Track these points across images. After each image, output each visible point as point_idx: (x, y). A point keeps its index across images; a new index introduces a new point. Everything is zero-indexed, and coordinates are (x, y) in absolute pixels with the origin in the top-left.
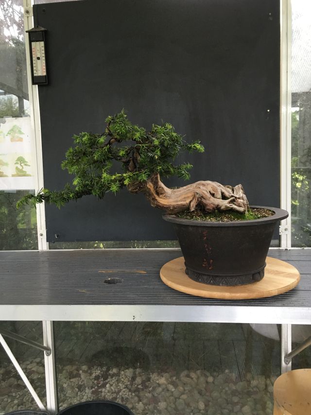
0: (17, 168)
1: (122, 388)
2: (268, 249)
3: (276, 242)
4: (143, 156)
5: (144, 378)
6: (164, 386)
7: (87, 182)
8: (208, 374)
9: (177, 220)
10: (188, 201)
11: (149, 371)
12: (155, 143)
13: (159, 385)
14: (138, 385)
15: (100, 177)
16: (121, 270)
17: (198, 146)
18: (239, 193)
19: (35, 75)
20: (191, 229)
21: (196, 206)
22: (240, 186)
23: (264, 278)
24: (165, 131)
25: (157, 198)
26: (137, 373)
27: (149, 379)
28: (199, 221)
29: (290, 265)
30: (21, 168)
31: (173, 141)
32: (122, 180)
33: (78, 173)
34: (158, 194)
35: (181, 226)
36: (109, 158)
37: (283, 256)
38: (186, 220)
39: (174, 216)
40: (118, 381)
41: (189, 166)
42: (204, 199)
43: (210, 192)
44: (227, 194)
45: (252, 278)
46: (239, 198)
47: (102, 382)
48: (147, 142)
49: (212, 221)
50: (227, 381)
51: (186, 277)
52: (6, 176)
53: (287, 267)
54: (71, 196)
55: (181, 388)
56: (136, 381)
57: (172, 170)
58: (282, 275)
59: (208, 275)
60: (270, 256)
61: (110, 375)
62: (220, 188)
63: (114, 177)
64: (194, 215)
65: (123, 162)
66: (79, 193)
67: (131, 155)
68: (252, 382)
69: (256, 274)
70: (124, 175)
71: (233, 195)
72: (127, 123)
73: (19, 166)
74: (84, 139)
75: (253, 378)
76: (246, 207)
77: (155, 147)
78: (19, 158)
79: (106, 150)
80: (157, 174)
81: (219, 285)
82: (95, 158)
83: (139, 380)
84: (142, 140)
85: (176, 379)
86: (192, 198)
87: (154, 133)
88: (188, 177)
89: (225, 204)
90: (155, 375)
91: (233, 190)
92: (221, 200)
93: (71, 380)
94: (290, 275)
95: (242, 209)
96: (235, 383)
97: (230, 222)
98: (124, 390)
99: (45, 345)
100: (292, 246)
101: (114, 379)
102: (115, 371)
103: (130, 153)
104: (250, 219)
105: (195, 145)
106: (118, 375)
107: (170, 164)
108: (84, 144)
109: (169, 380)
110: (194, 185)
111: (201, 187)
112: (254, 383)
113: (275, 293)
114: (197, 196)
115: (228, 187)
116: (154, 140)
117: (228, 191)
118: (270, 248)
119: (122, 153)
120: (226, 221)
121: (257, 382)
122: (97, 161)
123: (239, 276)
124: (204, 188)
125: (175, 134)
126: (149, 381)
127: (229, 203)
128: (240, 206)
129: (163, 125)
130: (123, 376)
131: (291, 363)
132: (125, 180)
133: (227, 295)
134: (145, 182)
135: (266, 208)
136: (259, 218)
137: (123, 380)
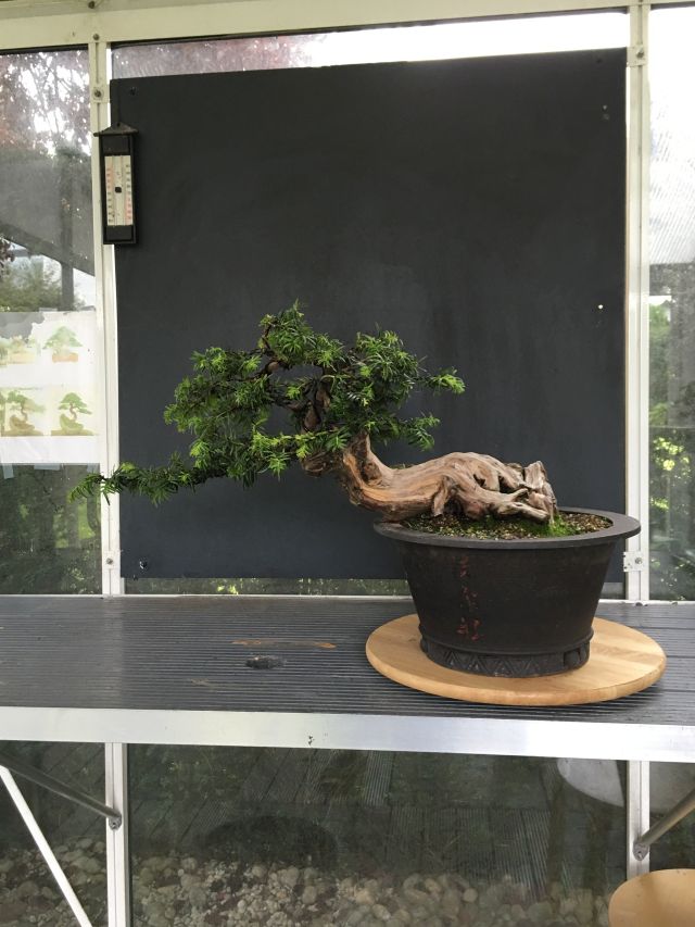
0: (63, 417)
1: (271, 912)
2: (597, 602)
3: (617, 587)
4: (338, 400)
5: (322, 890)
6: (365, 909)
7: (218, 451)
8: (465, 884)
9: (404, 533)
10: (428, 496)
11: (333, 874)
12: (363, 373)
13: (355, 906)
14: (307, 906)
15: (248, 441)
16: (281, 640)
17: (452, 381)
18: (537, 479)
19: (109, 224)
20: (434, 553)
21: (446, 505)
22: (539, 464)
23: (589, 663)
24: (383, 347)
25: (364, 486)
26: (307, 877)
27: (332, 892)
28: (451, 536)
29: (645, 636)
30: (71, 417)
31: (400, 368)
32: (292, 448)
33: (200, 431)
34: (365, 478)
35: (411, 546)
36: (265, 401)
37: (631, 617)
38: (424, 534)
39: (398, 525)
40: (264, 895)
41: (432, 420)
42: (463, 490)
43: (475, 476)
44: (511, 481)
45: (562, 661)
46: (536, 491)
47: (227, 897)
48: (345, 370)
49: (478, 537)
50: (508, 899)
51: (423, 657)
53: (638, 640)
54: (184, 478)
55: (405, 914)
56: (304, 896)
57: (395, 427)
58: (628, 656)
59: (469, 653)
60: (600, 617)
61: (245, 879)
62: (495, 468)
63: (275, 442)
64: (441, 525)
65: (294, 410)
66: (202, 472)
67: (310, 396)
68: (562, 904)
69: (573, 654)
70: (298, 437)
71: (523, 483)
72: (305, 328)
73: (67, 413)
74: (215, 361)
75: (566, 895)
76: (552, 510)
77: (363, 382)
78: (68, 396)
79: (261, 385)
80: (365, 437)
81: (491, 675)
82: (237, 400)
83: (309, 894)
84: (335, 366)
85: (393, 894)
86: (437, 487)
87: (361, 352)
88: (428, 444)
89: (506, 501)
90: (347, 882)
91: (524, 474)
92: (499, 494)
93: (160, 890)
94: (645, 658)
95: (541, 514)
96: (525, 905)
97: (517, 540)
98: (277, 914)
99: (108, 804)
100: (652, 597)
101: (256, 890)
102: (257, 871)
103: (308, 392)
104: (559, 534)
105: (446, 378)
106: (265, 880)
107: (391, 416)
108: (215, 371)
109: (379, 894)
110: (443, 460)
111: (457, 465)
112: (568, 905)
113: (612, 694)
114: (449, 484)
115: (514, 467)
116: (360, 367)
117: (512, 476)
118: (601, 601)
119: (292, 392)
120: (508, 538)
121: (574, 903)
122: (241, 407)
123: (535, 656)
124: (463, 468)
125: (403, 355)
126: (334, 896)
127: (516, 500)
128: (537, 508)
129: (379, 336)
130: (275, 884)
131: (648, 855)
132: (298, 448)
133: (509, 696)
134: (339, 452)
135: (594, 512)
136: (577, 533)
137: (274, 892)
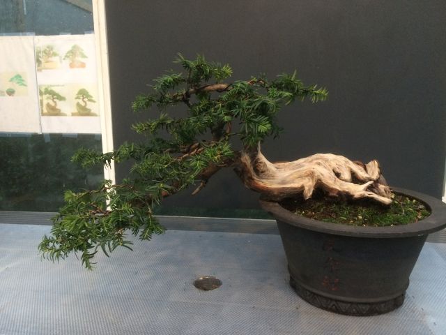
0: (78, 104)
34: (257, 172)
43: (333, 170)
44: (359, 175)
52: (64, 115)
59: (329, 298)
62: (348, 165)
73: (81, 101)
78: (80, 90)
89: (359, 191)
91: (365, 169)
92: (352, 184)
115: (359, 164)
127: (366, 190)
128: (382, 196)
